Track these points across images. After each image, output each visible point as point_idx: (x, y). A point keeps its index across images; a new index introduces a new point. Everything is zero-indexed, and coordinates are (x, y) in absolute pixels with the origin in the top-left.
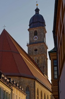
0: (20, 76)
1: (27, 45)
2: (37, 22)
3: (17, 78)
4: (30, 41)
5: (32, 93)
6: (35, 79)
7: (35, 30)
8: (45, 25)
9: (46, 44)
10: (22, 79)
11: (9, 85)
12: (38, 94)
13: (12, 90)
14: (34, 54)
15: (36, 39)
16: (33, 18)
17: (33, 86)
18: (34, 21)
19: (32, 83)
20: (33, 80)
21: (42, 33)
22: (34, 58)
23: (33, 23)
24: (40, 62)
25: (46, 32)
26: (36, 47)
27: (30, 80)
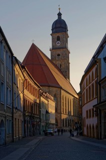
0: (49, 86)
1: (50, 50)
2: (60, 27)
3: (47, 87)
4: (53, 46)
5: (59, 99)
6: (61, 88)
7: (58, 35)
8: (68, 30)
9: (69, 49)
10: (51, 89)
11: (47, 98)
12: (63, 100)
13: (48, 101)
14: (57, 59)
15: (58, 44)
16: (56, 23)
17: (59, 94)
18: (57, 26)
19: (59, 92)
20: (60, 89)
21: (65, 39)
22: (57, 62)
23: (56, 28)
24: (63, 66)
25: (68, 37)
26: (59, 52)
27: (57, 89)
